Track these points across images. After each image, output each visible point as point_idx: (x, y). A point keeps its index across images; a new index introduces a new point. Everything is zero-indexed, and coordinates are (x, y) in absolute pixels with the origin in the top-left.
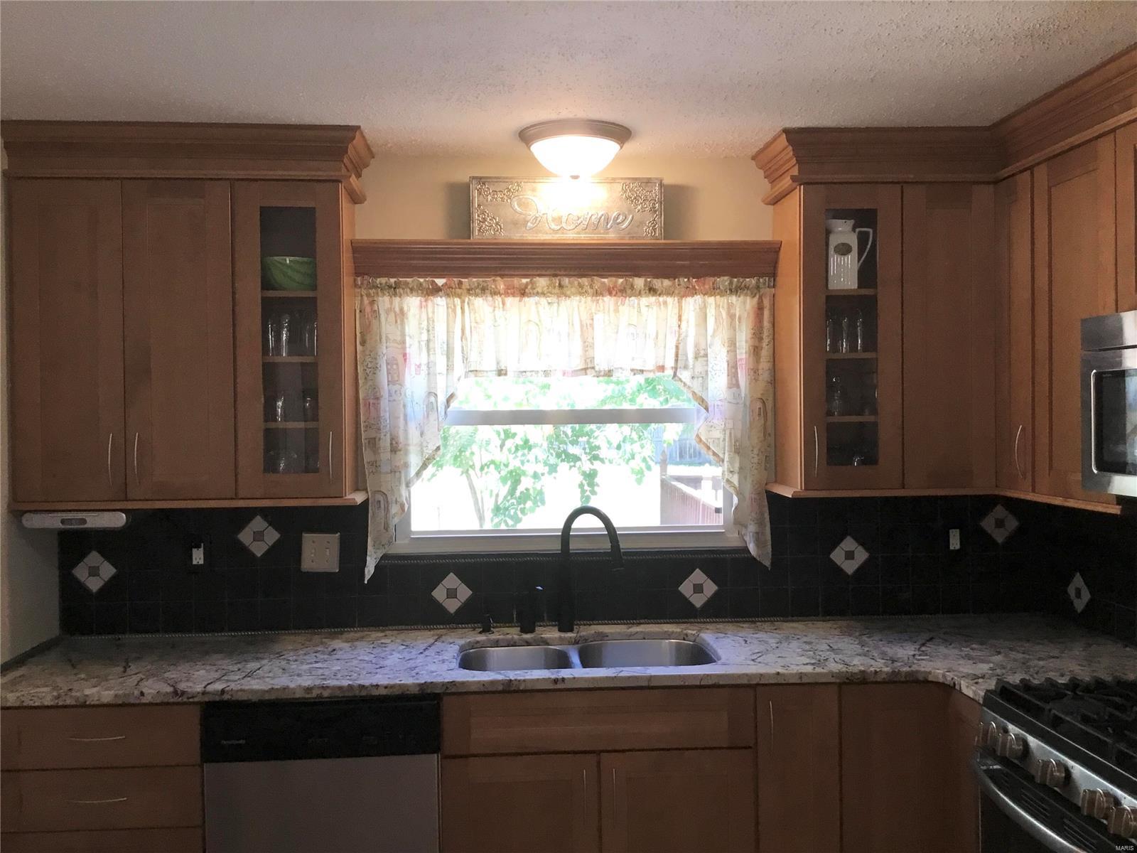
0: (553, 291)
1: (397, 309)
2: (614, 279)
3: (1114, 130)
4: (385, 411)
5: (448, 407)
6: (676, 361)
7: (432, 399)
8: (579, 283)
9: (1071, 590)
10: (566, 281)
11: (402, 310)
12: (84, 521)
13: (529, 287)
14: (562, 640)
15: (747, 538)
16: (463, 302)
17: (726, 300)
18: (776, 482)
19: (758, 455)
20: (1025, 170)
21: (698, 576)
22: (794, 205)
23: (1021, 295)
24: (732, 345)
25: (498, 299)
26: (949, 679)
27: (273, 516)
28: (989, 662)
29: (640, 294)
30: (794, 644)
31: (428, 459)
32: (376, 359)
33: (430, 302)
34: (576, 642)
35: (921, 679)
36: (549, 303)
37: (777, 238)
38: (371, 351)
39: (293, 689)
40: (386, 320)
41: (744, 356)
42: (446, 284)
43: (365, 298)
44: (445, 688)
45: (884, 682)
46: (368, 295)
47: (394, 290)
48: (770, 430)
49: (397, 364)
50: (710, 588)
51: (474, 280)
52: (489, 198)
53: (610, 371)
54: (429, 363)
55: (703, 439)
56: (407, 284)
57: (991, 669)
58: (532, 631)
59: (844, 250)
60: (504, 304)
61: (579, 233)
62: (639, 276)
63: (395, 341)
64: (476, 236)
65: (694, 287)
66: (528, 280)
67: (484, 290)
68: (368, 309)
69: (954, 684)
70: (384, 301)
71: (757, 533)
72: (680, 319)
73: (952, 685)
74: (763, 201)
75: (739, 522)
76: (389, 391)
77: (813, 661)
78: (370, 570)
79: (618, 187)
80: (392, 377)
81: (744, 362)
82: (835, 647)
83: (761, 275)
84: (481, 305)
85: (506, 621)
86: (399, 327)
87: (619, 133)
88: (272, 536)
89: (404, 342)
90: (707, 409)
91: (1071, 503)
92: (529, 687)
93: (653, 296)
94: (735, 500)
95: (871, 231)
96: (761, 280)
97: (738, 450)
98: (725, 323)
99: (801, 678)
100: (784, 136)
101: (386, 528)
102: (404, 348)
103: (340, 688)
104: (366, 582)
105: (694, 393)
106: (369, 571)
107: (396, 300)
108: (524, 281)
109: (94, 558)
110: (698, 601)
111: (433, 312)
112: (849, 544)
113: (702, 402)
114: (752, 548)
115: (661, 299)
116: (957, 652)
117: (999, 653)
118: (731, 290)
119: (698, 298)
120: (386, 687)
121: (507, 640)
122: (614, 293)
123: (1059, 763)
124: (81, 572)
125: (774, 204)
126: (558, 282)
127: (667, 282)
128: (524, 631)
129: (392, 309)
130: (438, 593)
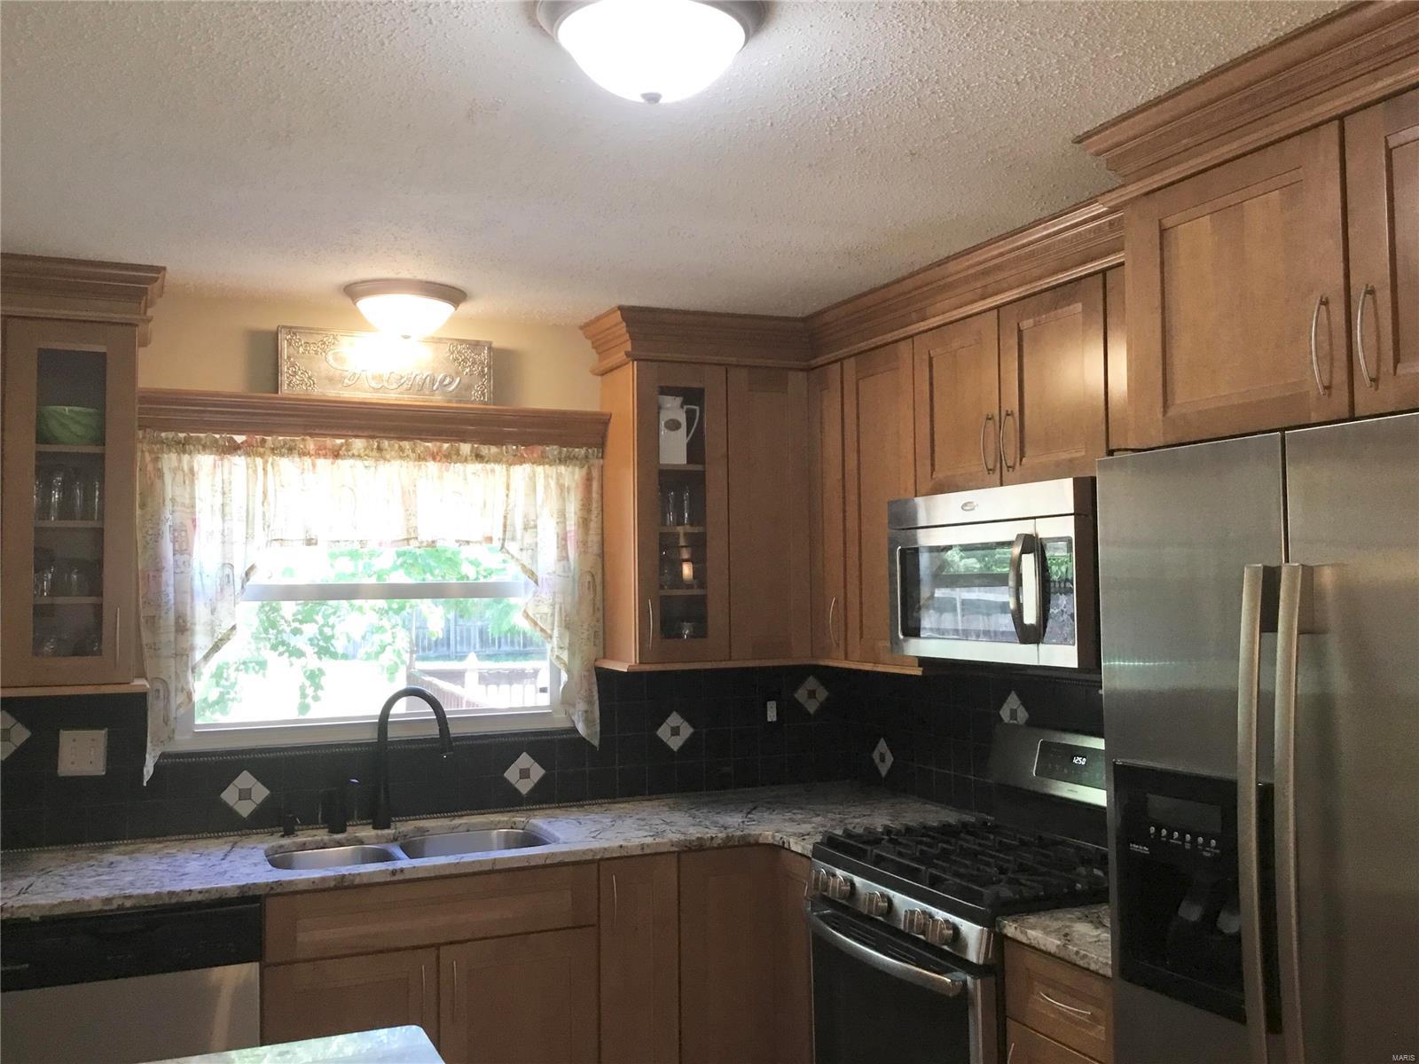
0: (371, 454)
1: (186, 469)
2: (438, 444)
3: (912, 336)
4: (168, 585)
5: (248, 580)
6: (505, 531)
7: (227, 571)
8: (400, 447)
9: (876, 755)
10: (386, 443)
11: (191, 470)
13: (343, 449)
14: (379, 839)
15: (575, 718)
16: (265, 463)
17: (555, 470)
18: (605, 657)
19: (588, 630)
20: (836, 361)
21: (525, 760)
22: (628, 377)
23: (833, 477)
24: (562, 515)
25: (307, 460)
26: (778, 839)
28: (810, 823)
29: (466, 460)
30: (629, 821)
31: (221, 640)
32: (158, 524)
33: (225, 460)
34: (395, 839)
35: (752, 841)
36: (366, 467)
37: (606, 410)
38: (152, 516)
39: (88, 901)
40: (174, 479)
41: (573, 528)
42: (246, 441)
43: (147, 454)
44: (268, 889)
45: (719, 848)
46: (151, 452)
47: (183, 447)
48: (599, 604)
49: (186, 531)
50: (537, 772)
51: (280, 438)
52: (301, 350)
53: (433, 542)
54: (223, 531)
55: (531, 614)
56: (199, 439)
57: (813, 828)
58: (343, 831)
59: (673, 425)
60: (314, 465)
61: (401, 393)
62: (464, 441)
63: (183, 505)
64: (285, 390)
65: (522, 456)
66: (343, 441)
67: (291, 450)
68: (150, 467)
69: (784, 842)
70: (170, 459)
71: (586, 712)
72: (508, 489)
73: (781, 844)
74: (591, 372)
75: (566, 701)
76: (175, 561)
77: (651, 834)
78: (149, 770)
79: (445, 348)
80: (180, 546)
81: (573, 534)
82: (668, 821)
83: (589, 446)
84: (287, 466)
85: (310, 822)
86: (188, 488)
87: (453, 295)
88: (21, 735)
89: (193, 506)
90: (536, 582)
91: (880, 668)
92: (365, 881)
93: (480, 462)
94: (564, 677)
95: (697, 408)
96: (590, 450)
97: (568, 625)
98: (553, 492)
99: (643, 849)
100: (619, 312)
101: (166, 722)
102: (194, 513)
103: (145, 896)
104: (145, 784)
105: (523, 566)
106: (148, 772)
107: (186, 458)
108: (339, 441)
110: (524, 787)
111: (230, 473)
112: (675, 719)
113: (532, 575)
114: (581, 728)
115: (489, 466)
116: (780, 816)
117: (818, 815)
118: (560, 460)
119: (527, 467)
120: (200, 892)
121: (316, 842)
122: (438, 458)
123: (883, 895)
125: (602, 375)
126: (376, 444)
127: (494, 449)
128: (333, 831)
129: (179, 468)
130: (229, 796)
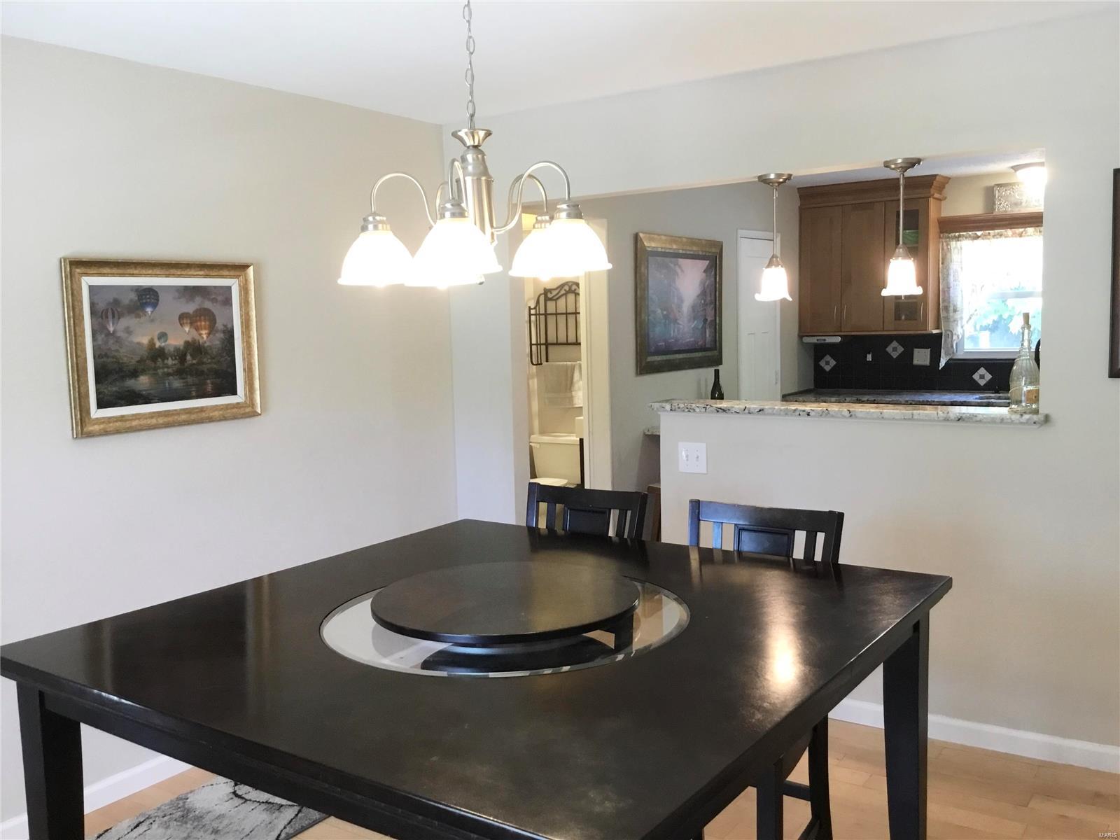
1: (959, 247)
4: (952, 294)
11: (961, 247)
12: (825, 340)
16: (990, 242)
25: (1008, 239)
27: (902, 340)
32: (948, 270)
33: (974, 242)
38: (946, 267)
40: (954, 251)
42: (982, 234)
46: (946, 242)
47: (958, 238)
51: (996, 231)
52: (1003, 193)
56: (964, 235)
63: (957, 261)
64: (996, 212)
67: (1001, 235)
68: (945, 248)
70: (953, 244)
76: (954, 284)
78: (943, 363)
80: (955, 278)
86: (960, 255)
88: (901, 349)
101: (951, 346)
104: (940, 369)
106: (942, 365)
107: (959, 243)
109: (828, 358)
111: (976, 247)
124: (822, 363)
129: (956, 247)
130: (976, 377)
